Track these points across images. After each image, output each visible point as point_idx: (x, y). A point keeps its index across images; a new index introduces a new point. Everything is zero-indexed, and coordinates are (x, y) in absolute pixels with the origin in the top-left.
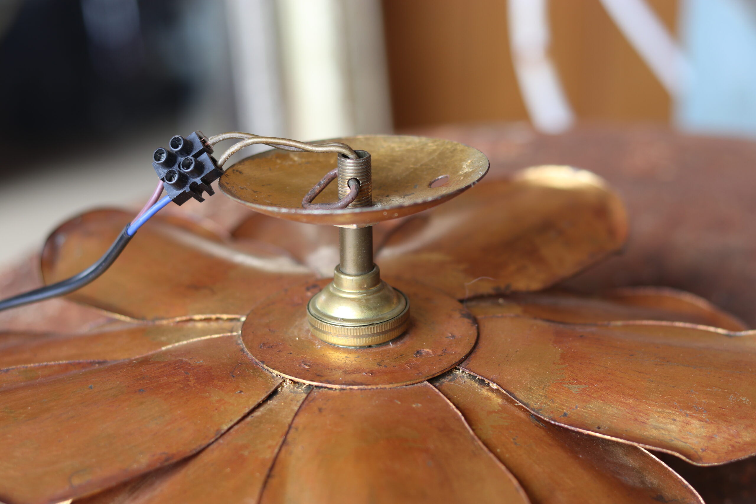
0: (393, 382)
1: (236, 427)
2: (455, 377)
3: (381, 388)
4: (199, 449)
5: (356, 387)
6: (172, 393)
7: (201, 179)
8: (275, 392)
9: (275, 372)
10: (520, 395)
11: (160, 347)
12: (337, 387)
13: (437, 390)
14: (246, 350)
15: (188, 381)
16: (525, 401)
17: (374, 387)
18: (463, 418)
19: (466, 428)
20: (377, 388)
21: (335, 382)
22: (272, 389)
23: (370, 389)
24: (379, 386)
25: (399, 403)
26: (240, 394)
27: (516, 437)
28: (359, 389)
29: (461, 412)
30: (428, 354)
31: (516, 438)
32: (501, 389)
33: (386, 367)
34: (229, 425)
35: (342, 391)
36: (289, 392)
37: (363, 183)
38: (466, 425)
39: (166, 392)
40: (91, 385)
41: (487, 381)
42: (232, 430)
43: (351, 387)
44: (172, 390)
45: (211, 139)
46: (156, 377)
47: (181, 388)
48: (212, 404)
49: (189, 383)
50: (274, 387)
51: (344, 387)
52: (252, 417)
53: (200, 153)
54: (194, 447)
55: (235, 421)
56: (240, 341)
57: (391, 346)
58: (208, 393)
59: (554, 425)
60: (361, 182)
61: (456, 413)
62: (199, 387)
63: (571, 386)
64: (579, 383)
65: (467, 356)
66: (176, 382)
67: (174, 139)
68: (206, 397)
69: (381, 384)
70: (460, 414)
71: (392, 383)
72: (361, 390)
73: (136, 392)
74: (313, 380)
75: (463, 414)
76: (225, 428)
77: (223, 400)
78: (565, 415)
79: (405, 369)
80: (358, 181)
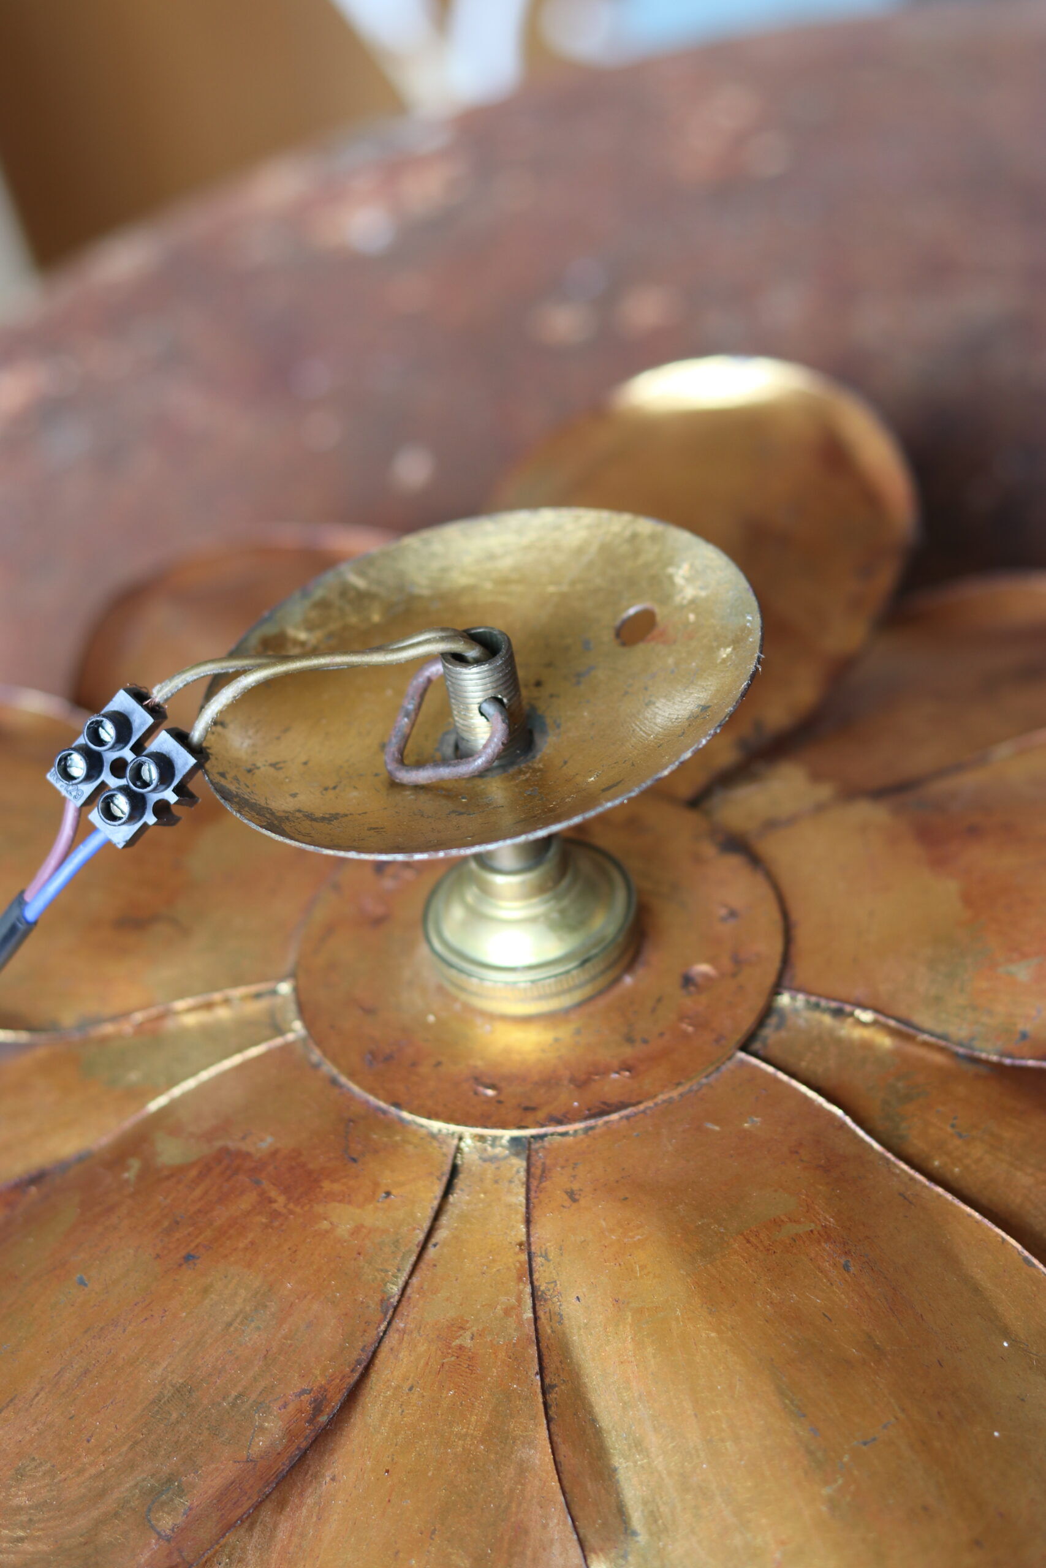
0: (683, 1081)
1: (415, 1281)
2: (782, 1014)
3: (664, 1101)
4: (365, 1357)
5: (615, 1117)
6: (252, 1243)
7: (173, 791)
8: (455, 1171)
9: (436, 1125)
10: (923, 1018)
11: (144, 1104)
12: (579, 1126)
13: (770, 1069)
14: (343, 1079)
15: (271, 1201)
16: (939, 1029)
17: (650, 1104)
18: (848, 1120)
19: (862, 1141)
20: (656, 1104)
21: (569, 1116)
22: (447, 1168)
23: (644, 1112)
24: (661, 1098)
25: (717, 1128)
26: (388, 1200)
27: (955, 1118)
28: (621, 1118)
29: (840, 1106)
30: (705, 976)
31: (955, 1122)
32: (882, 1019)
33: (645, 1041)
34: (401, 1282)
35: (590, 1133)
36: (480, 1162)
37: (509, 700)
38: (861, 1133)
39: (241, 1245)
40: (78, 1276)
41: (848, 1008)
42: (409, 1291)
43: (606, 1118)
44: (251, 1236)
45: (159, 691)
46: (199, 1211)
47: (266, 1226)
48: (345, 1244)
49: (275, 1206)
50: (449, 1162)
51: (591, 1122)
52: (435, 1245)
53: (151, 732)
54: (355, 1355)
55: (408, 1268)
56: (316, 1055)
57: (628, 980)
58: (326, 1219)
59: (1014, 1069)
60: (505, 700)
61: (829, 1113)
62: (298, 1210)
63: (1013, 968)
64: (1024, 956)
65: (786, 960)
66: (247, 1214)
67: (90, 724)
68: (327, 1232)
69: (662, 1092)
70: (839, 1112)
71: (679, 1084)
72: (628, 1118)
73: (180, 1265)
74: (523, 1124)
75: (847, 1112)
76: (395, 1290)
77: (362, 1226)
78: (1024, 1036)
79: (685, 1035)
80: (500, 701)
